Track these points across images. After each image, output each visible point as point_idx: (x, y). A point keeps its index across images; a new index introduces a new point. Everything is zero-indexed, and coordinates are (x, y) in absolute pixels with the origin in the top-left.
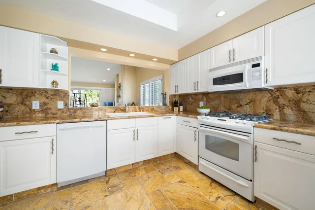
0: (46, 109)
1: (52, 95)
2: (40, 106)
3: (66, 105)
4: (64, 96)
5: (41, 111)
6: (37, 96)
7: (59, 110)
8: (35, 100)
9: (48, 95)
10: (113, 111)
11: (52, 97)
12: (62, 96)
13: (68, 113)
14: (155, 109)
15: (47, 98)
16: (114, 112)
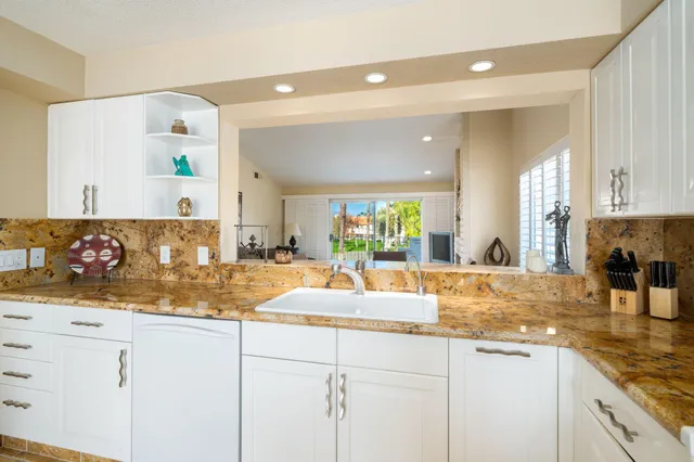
0: (180, 264)
1: (189, 232)
2: (171, 257)
3: (213, 257)
4: (211, 233)
5: (173, 268)
6: (167, 233)
7: (201, 267)
8: (164, 243)
9: (183, 232)
10: (324, 281)
11: (189, 236)
12: (206, 233)
13: (217, 277)
14: (496, 285)
15: (182, 239)
16: (328, 286)
